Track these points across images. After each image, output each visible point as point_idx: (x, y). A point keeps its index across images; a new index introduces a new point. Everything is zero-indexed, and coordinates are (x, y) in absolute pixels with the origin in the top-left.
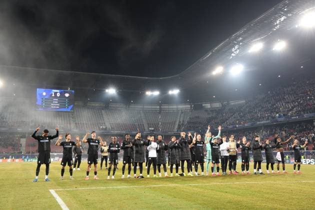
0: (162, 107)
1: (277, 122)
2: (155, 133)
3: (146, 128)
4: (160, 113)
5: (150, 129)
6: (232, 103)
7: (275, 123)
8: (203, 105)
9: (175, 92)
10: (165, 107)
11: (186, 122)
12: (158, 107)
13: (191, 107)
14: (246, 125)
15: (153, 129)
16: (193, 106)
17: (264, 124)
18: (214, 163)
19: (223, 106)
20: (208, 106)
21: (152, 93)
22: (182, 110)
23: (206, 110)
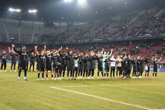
0: (21, 22)
1: (108, 40)
2: (15, 41)
3: (8, 38)
4: (19, 26)
5: (11, 38)
6: (75, 24)
7: (105, 41)
8: (54, 23)
9: (33, 11)
10: (24, 22)
11: (40, 36)
12: (18, 21)
13: (44, 24)
14: (86, 41)
15: (13, 38)
16: (46, 23)
17: (98, 41)
18: (106, 71)
19: (68, 25)
20: (57, 24)
21: (14, 10)
22: (37, 26)
23: (56, 28)
